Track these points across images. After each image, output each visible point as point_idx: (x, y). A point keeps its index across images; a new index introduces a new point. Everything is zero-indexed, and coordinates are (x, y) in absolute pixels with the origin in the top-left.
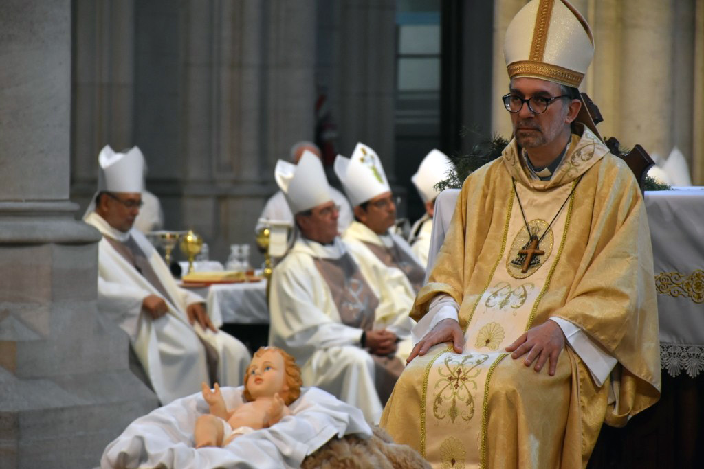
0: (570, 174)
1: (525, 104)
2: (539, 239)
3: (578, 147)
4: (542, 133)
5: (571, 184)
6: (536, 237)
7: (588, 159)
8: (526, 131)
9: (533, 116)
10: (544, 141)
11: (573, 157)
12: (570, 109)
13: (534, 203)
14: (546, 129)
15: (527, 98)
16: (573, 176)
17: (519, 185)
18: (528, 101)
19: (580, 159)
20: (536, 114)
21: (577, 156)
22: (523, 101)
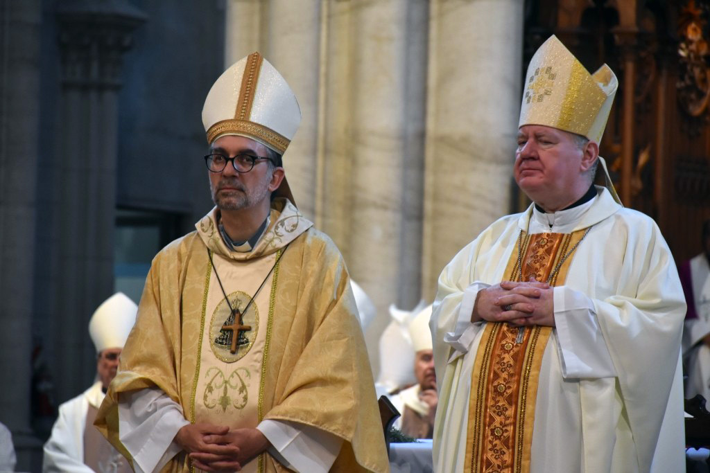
0: (274, 244)
1: (229, 163)
2: (241, 313)
3: (282, 218)
4: (245, 194)
5: (275, 255)
6: (238, 311)
7: (292, 230)
8: (229, 191)
9: (237, 174)
10: (247, 203)
11: (277, 227)
12: (273, 176)
13: (233, 276)
14: (251, 191)
15: (231, 156)
16: (276, 247)
17: (215, 257)
18: (232, 160)
19: (283, 229)
20: (240, 172)
21: (280, 227)
22: (227, 159)
